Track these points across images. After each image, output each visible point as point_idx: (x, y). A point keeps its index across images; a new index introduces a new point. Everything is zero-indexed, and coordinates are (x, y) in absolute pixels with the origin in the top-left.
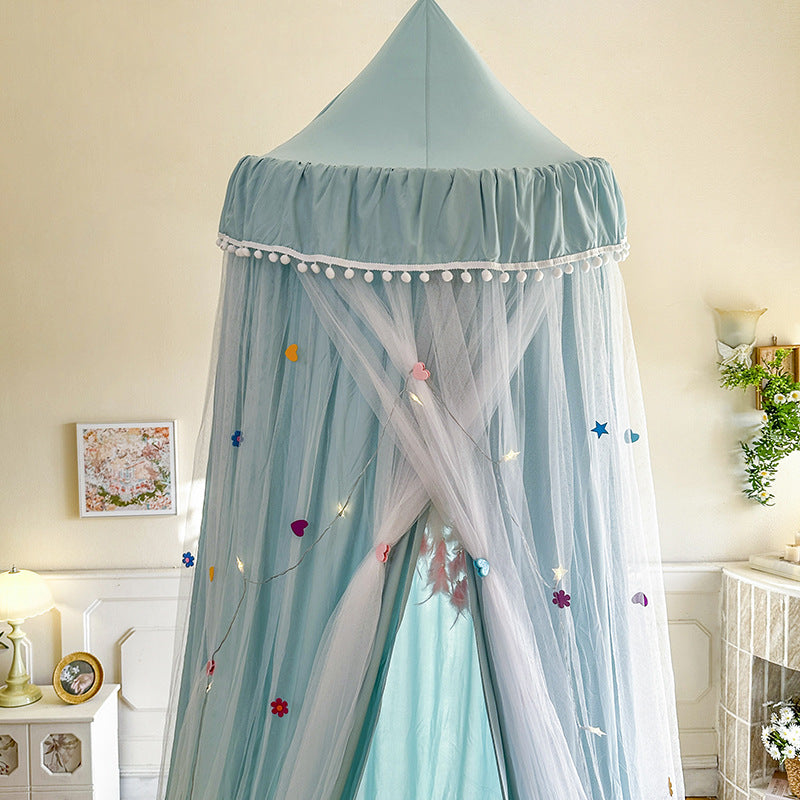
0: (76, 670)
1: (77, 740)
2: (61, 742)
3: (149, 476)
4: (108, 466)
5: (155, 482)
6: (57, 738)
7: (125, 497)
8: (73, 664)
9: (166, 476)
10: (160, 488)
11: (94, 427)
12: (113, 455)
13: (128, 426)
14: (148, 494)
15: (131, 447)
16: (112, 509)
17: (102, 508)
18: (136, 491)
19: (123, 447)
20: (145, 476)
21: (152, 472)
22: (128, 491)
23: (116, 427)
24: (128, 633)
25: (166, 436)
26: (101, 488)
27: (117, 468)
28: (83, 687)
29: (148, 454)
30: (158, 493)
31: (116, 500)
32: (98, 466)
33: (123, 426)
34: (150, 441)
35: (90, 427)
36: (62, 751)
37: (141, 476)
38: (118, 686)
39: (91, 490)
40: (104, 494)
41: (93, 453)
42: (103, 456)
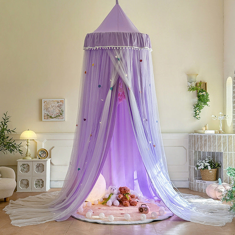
0: (42, 152)
1: (43, 165)
2: (39, 166)
3: (59, 112)
4: (49, 109)
5: (60, 113)
6: (38, 165)
7: (53, 116)
8: (41, 151)
9: (63, 111)
10: (61, 114)
11: (46, 100)
12: (50, 107)
13: (54, 100)
14: (58, 116)
15: (54, 105)
16: (50, 119)
17: (48, 119)
18: (55, 115)
19: (53, 105)
20: (58, 111)
21: (59, 111)
22: (54, 115)
23: (51, 100)
24: (53, 147)
25: (63, 102)
26: (47, 114)
27: (51, 109)
28: (44, 156)
29: (58, 106)
30: (61, 116)
31: (51, 117)
32: (47, 109)
33: (53, 100)
34: (59, 103)
35: (45, 100)
36: (40, 168)
37: (57, 111)
38: (50, 159)
39: (45, 115)
40: (48, 116)
41: (46, 106)
42: (48, 107)
